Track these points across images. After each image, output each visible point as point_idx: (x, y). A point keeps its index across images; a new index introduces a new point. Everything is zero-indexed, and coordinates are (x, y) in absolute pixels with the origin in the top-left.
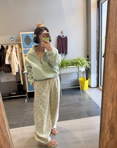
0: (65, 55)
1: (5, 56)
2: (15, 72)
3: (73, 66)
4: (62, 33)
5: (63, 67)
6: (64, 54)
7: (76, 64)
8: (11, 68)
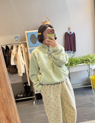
0: (73, 53)
1: (11, 57)
2: (21, 73)
3: (83, 64)
4: (69, 29)
5: (73, 65)
6: (72, 51)
7: (86, 62)
8: (17, 69)
